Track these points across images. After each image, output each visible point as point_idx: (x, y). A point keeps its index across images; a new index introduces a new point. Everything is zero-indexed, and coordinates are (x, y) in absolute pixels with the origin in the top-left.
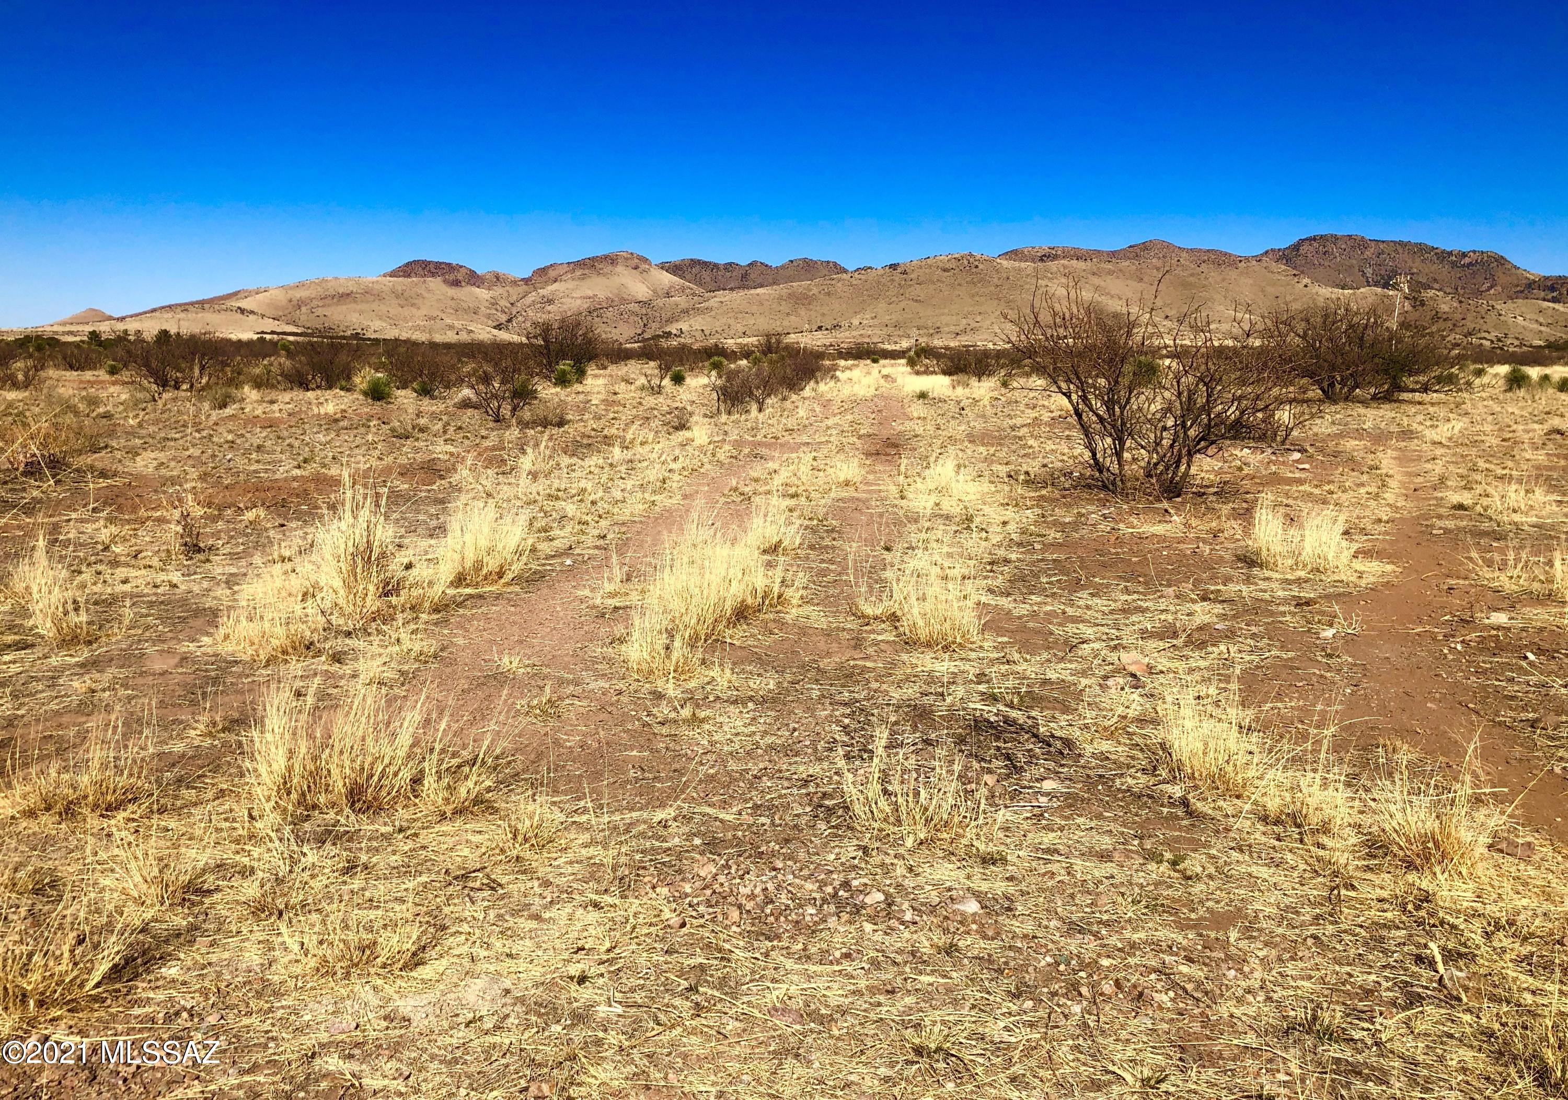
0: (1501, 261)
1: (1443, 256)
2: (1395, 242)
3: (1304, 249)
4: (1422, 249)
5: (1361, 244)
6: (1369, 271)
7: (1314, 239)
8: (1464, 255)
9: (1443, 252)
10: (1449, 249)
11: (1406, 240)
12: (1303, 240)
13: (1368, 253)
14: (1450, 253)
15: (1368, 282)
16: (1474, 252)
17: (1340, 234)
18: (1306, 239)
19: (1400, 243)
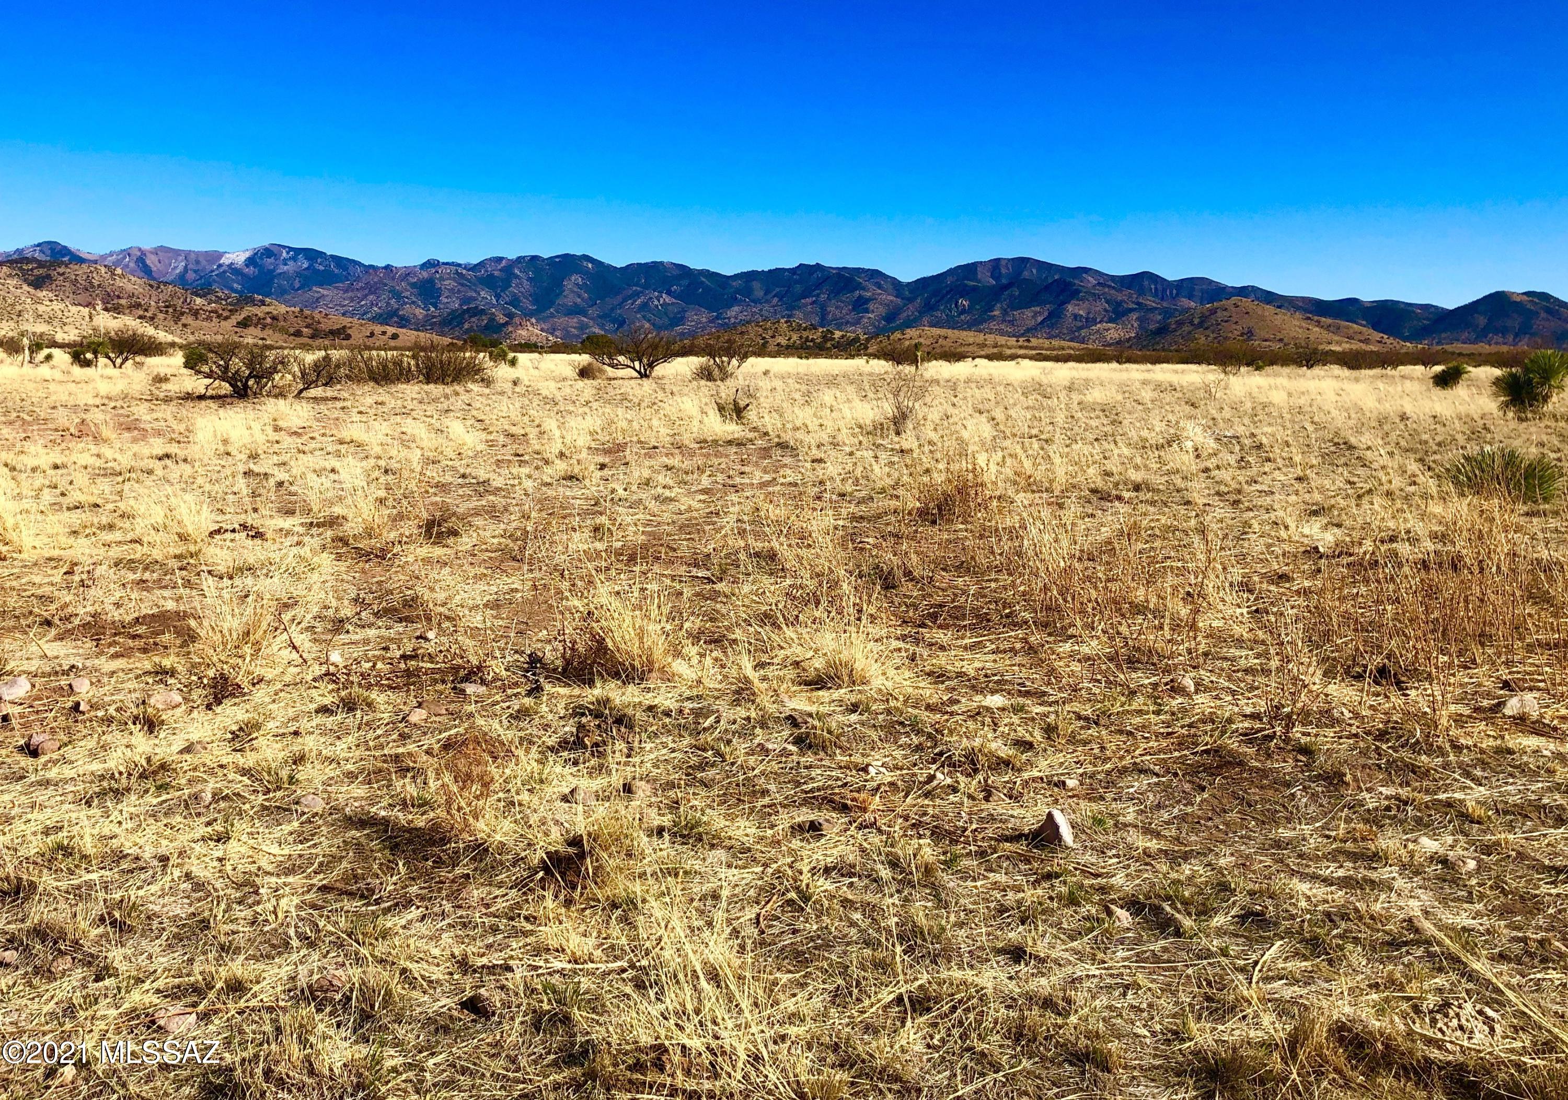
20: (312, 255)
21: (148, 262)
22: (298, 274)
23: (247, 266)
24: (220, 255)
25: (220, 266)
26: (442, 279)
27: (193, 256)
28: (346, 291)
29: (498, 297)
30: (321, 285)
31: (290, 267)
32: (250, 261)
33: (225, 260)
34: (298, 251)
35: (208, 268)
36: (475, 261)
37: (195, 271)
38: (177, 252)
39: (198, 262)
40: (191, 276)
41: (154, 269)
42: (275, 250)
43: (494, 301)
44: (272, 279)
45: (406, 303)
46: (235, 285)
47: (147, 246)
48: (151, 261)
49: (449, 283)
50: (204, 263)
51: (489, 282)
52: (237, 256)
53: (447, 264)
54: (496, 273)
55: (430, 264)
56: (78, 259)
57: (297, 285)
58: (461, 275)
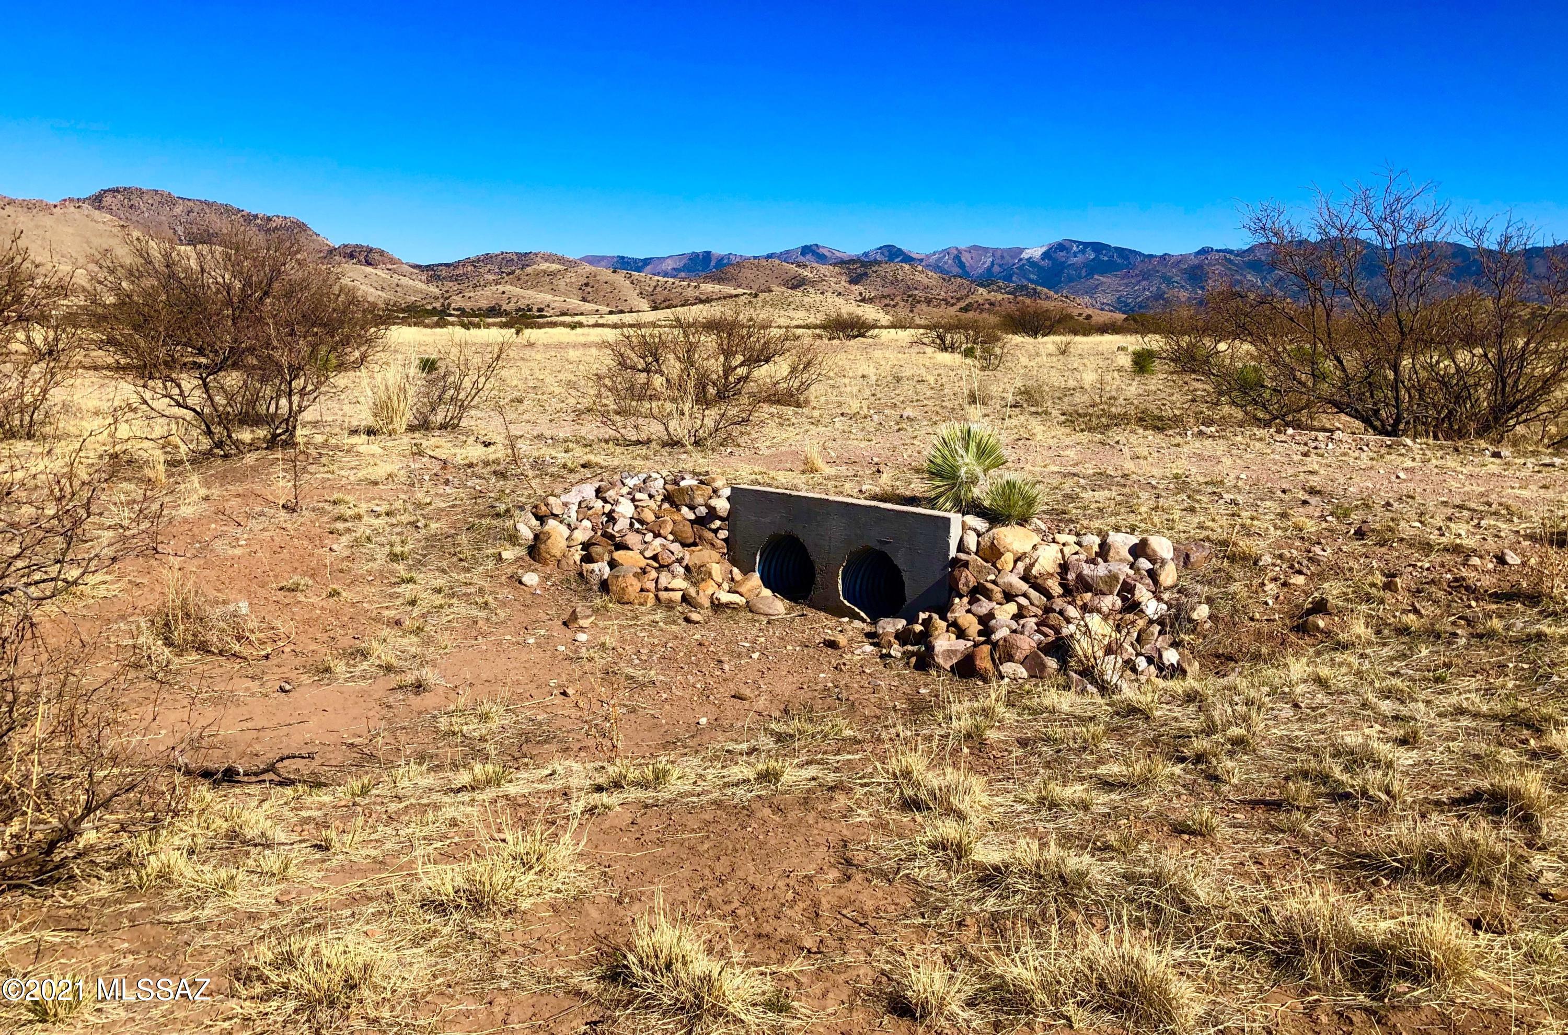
0: (303, 227)
1: (250, 219)
2: (201, 202)
3: (108, 200)
4: (227, 211)
5: (170, 201)
6: (180, 230)
7: (117, 191)
8: (269, 219)
9: (249, 214)
10: (254, 213)
11: (211, 200)
12: (105, 191)
13: (178, 210)
14: (256, 217)
15: (181, 240)
16: (278, 217)
17: (144, 188)
18: (109, 190)
19: (206, 203)
20: (1098, 247)
21: (963, 259)
22: (1085, 265)
23: (1043, 259)
24: (1021, 251)
25: (1021, 260)
26: (1210, 264)
27: (999, 254)
28: (1122, 279)
29: (1264, 279)
30: (1102, 274)
31: (1079, 259)
32: (1046, 255)
33: (1025, 255)
34: (1086, 245)
35: (1011, 262)
36: (1246, 247)
37: (1000, 266)
38: (986, 250)
39: (1002, 257)
40: (996, 269)
41: (967, 264)
42: (1067, 245)
43: (1260, 283)
44: (1062, 270)
45: (1174, 287)
46: (1032, 276)
47: (962, 246)
48: (965, 258)
49: (1219, 269)
50: (1007, 258)
51: (1255, 266)
52: (1035, 252)
53: (1220, 251)
54: (1263, 258)
55: (1204, 251)
56: (908, 259)
57: (1084, 273)
58: (1230, 261)
